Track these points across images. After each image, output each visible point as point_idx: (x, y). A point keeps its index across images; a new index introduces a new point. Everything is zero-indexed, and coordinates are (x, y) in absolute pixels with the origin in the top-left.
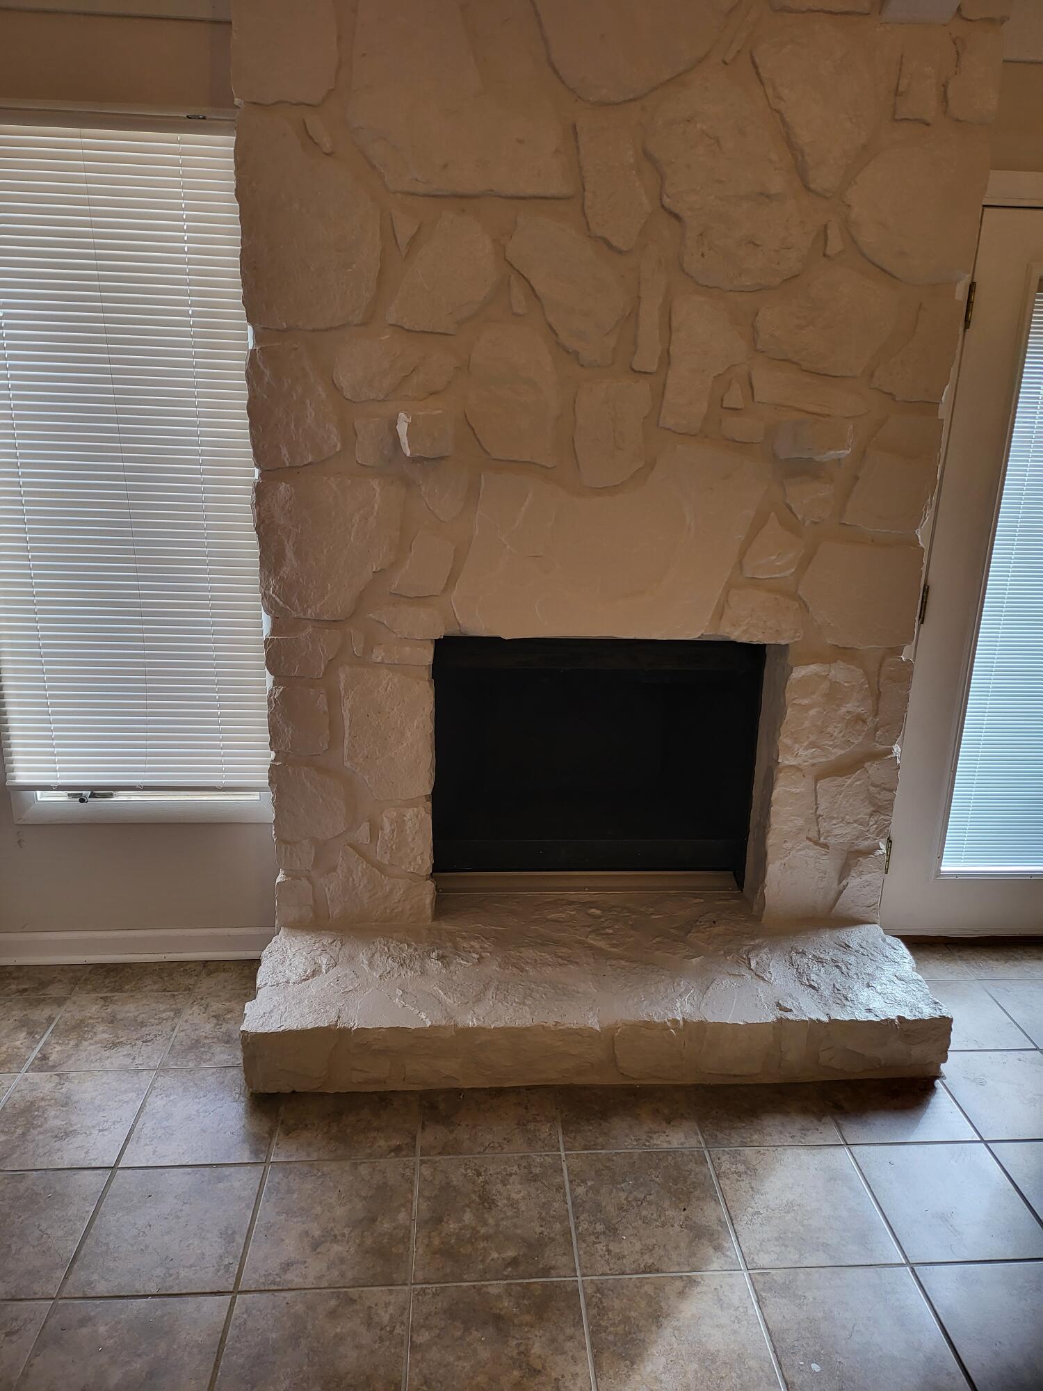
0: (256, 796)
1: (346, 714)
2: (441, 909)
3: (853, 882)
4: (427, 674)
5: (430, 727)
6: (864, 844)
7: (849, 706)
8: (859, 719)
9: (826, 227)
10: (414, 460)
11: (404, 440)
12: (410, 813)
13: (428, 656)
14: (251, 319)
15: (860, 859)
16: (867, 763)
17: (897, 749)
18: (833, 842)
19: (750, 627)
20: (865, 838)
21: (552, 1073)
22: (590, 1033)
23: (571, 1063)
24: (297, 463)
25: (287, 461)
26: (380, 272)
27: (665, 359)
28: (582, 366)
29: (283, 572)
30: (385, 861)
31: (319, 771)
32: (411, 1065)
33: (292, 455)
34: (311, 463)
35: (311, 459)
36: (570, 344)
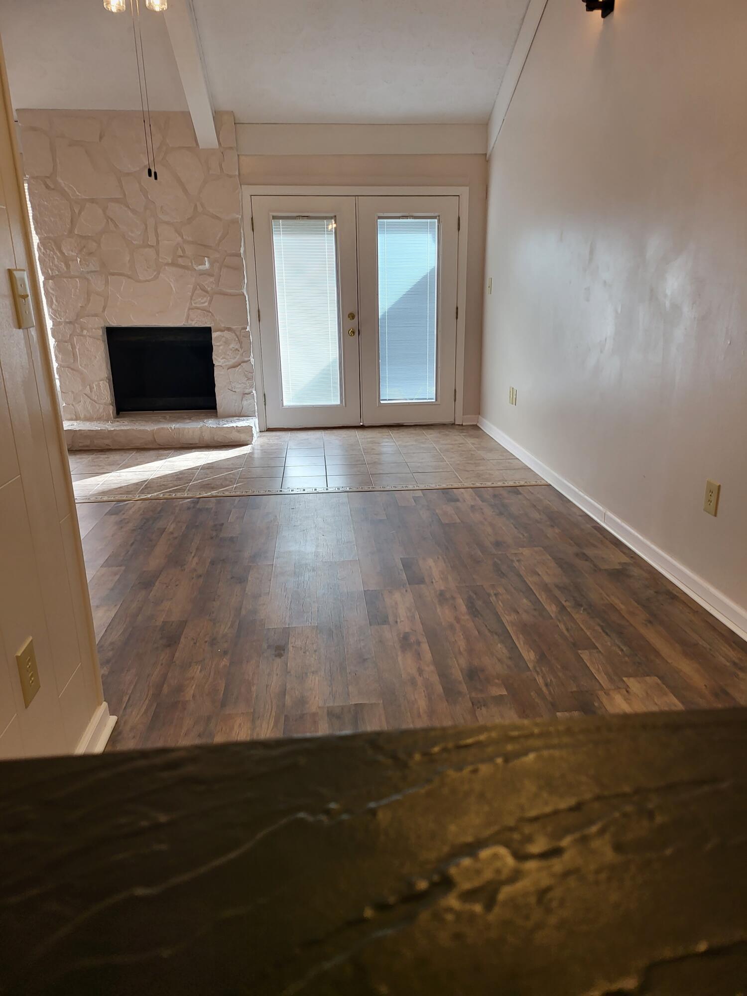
1: (78, 351)
2: (115, 417)
3: (245, 403)
4: (101, 338)
5: (104, 355)
6: (247, 391)
7: (233, 346)
8: (237, 349)
9: (196, 205)
12: (102, 383)
13: (100, 332)
14: (36, 234)
15: (246, 395)
16: (242, 364)
17: (252, 360)
18: (237, 390)
19: (197, 321)
20: (247, 389)
21: (137, 444)
22: (147, 432)
23: (142, 441)
24: (54, 275)
25: (51, 274)
26: (71, 220)
27: (158, 242)
28: (134, 245)
29: (53, 307)
30: (96, 399)
31: (73, 369)
32: (96, 442)
33: (52, 272)
34: (58, 275)
35: (58, 273)
36: (129, 239)
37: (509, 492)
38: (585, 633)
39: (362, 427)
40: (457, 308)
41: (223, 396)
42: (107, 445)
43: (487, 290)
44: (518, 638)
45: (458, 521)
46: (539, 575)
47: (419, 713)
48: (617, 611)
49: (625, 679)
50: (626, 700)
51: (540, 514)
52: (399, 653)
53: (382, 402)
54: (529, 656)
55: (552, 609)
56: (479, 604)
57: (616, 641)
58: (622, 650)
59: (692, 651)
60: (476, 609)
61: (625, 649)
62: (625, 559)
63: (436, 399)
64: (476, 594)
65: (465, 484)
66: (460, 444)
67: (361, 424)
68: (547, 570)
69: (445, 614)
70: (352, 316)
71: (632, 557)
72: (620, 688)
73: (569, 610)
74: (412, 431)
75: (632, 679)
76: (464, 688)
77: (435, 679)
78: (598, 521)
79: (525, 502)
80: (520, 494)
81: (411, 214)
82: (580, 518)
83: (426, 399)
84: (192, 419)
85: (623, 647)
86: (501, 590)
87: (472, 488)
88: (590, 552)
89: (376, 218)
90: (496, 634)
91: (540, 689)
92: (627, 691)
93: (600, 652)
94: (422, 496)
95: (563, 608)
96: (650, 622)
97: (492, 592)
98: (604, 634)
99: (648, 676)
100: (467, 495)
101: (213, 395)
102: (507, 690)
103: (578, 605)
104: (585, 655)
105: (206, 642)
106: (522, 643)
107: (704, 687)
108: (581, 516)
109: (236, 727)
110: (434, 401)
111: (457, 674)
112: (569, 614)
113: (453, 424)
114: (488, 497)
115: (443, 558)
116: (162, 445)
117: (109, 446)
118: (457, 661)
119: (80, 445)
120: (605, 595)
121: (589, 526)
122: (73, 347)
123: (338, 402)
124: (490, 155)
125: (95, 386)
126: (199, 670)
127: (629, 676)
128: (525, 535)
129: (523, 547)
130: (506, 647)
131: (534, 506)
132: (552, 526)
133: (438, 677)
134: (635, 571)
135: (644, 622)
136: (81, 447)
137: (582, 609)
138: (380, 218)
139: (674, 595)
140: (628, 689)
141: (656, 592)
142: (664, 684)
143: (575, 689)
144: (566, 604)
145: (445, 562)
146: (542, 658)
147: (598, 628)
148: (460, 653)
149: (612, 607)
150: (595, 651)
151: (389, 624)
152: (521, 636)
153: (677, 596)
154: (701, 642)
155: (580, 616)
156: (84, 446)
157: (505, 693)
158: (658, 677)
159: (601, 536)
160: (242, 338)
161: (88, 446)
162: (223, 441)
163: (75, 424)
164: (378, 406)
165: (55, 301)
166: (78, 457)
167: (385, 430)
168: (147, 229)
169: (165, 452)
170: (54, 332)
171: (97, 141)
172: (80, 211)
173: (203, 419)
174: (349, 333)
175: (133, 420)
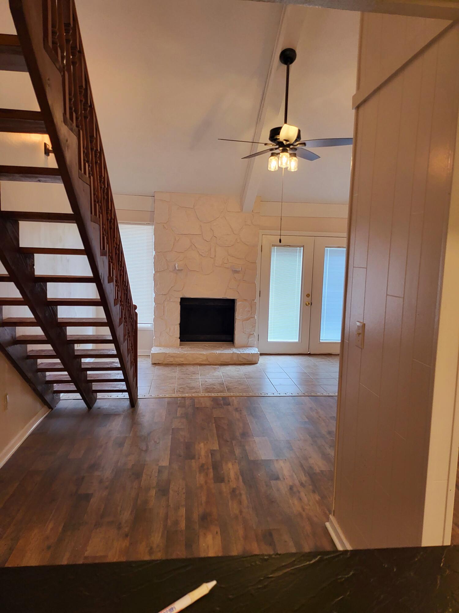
0: (149, 325)
1: (166, 310)
2: (180, 345)
3: (250, 339)
4: (179, 303)
5: (180, 312)
6: (252, 333)
7: (247, 309)
8: (249, 311)
9: (237, 239)
10: (178, 270)
11: (177, 267)
12: (176, 327)
13: (179, 301)
14: (155, 250)
15: (251, 336)
16: (251, 319)
17: (256, 317)
18: (246, 333)
19: (229, 296)
20: (252, 332)
21: (198, 361)
22: (204, 355)
23: (201, 360)
24: (160, 270)
25: (159, 270)
26: (174, 244)
27: (215, 256)
28: (203, 257)
29: (157, 287)
30: (172, 335)
31: (162, 319)
32: (176, 359)
33: (160, 269)
34: (162, 271)
35: (162, 270)
36: (201, 254)
39: (309, 355)
41: (239, 334)
42: (182, 361)
53: (321, 341)
67: (309, 353)
70: (308, 296)
81: (342, 246)
84: (222, 347)
89: (325, 247)
116: (210, 362)
119: (168, 361)
122: (164, 307)
123: (298, 341)
125: (172, 328)
136: (168, 362)
138: (326, 247)
156: (170, 362)
160: (252, 305)
161: (172, 362)
162: (243, 361)
163: (162, 349)
164: (319, 343)
165: (158, 284)
166: (170, 368)
167: (323, 357)
168: (210, 249)
169: (215, 366)
170: (155, 300)
171: (192, 207)
172: (178, 240)
173: (228, 348)
174: (306, 304)
175: (191, 348)
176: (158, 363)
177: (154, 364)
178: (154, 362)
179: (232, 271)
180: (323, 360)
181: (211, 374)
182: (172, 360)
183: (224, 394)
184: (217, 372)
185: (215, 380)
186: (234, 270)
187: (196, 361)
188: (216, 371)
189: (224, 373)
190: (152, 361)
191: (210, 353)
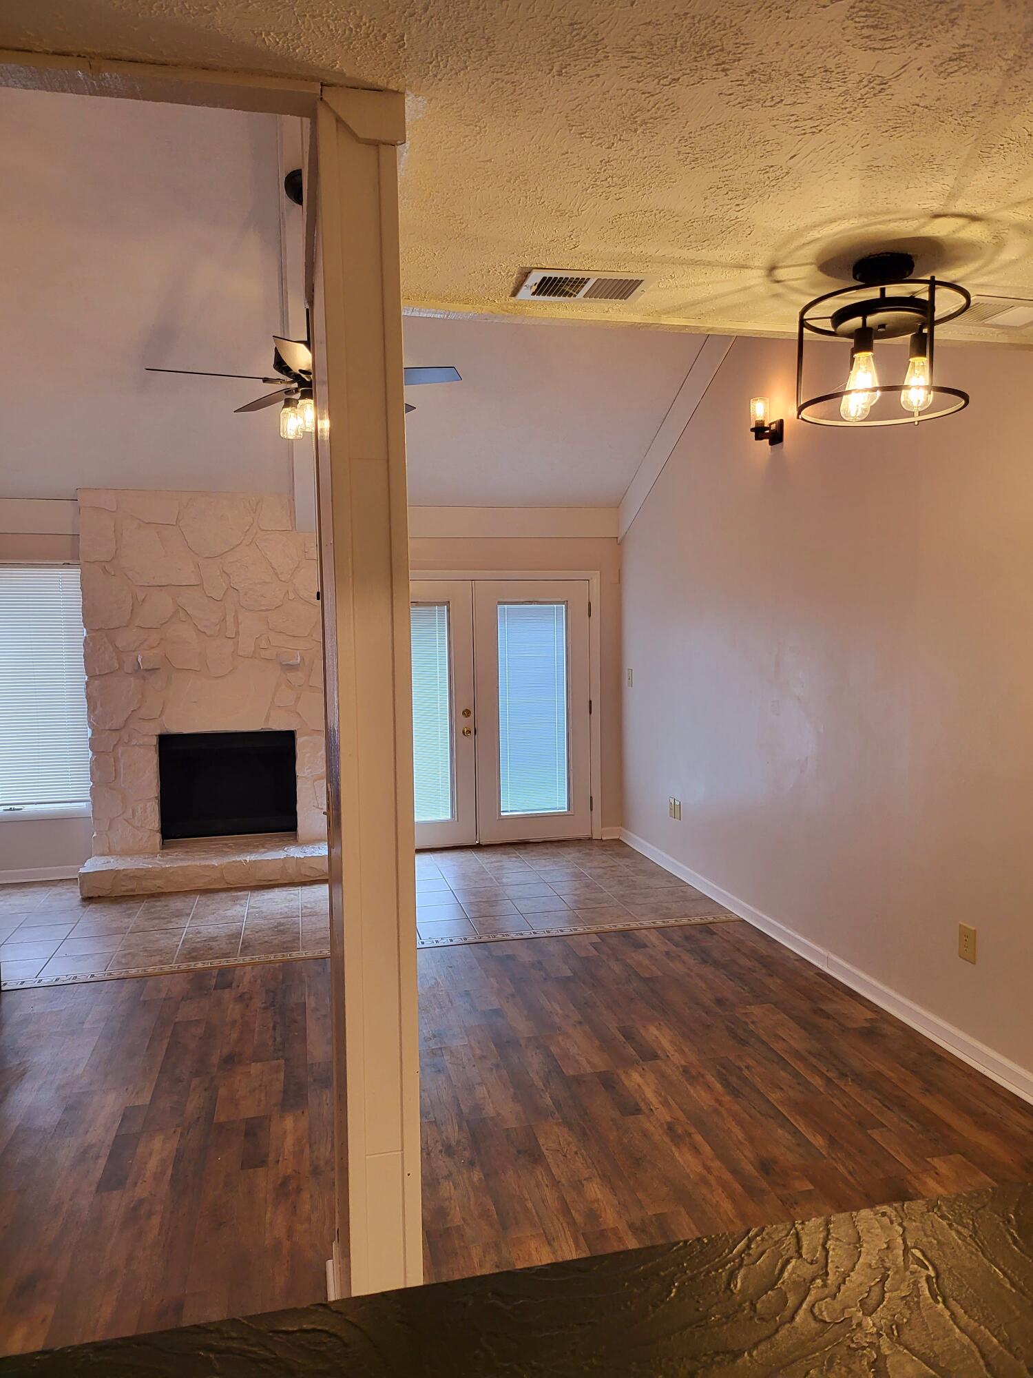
0: (84, 804)
1: (122, 765)
2: (162, 848)
4: (155, 749)
5: (157, 770)
9: (288, 591)
10: (144, 670)
11: (140, 664)
12: (148, 804)
13: (156, 742)
14: (85, 626)
18: (323, 807)
19: (277, 724)
21: (200, 884)
22: (213, 867)
23: (207, 879)
24: (102, 673)
25: (98, 674)
26: (132, 610)
27: (237, 633)
28: (208, 636)
29: (97, 712)
30: (139, 825)
31: (111, 789)
32: (144, 884)
33: (100, 671)
34: (107, 674)
35: (107, 672)
36: (202, 630)
37: (701, 931)
38: (865, 1109)
39: (478, 847)
40: (590, 702)
41: (306, 812)
42: (159, 887)
43: (626, 682)
44: (796, 1120)
45: (660, 974)
46: (784, 1040)
47: (730, 1218)
48: (888, 1079)
49: (928, 1159)
50: (938, 1183)
51: (750, 961)
52: (673, 1149)
53: (502, 814)
54: (818, 1141)
55: (817, 1082)
56: (733, 1080)
57: (902, 1117)
58: (912, 1126)
59: (983, 1122)
60: (733, 1086)
61: (914, 1125)
62: (870, 1015)
63: (569, 809)
64: (724, 1068)
65: (644, 923)
66: (612, 867)
67: (477, 842)
68: (790, 1033)
69: (701, 1097)
70: (467, 713)
71: (876, 1011)
72: (927, 1170)
73: (836, 1081)
74: (541, 849)
75: (935, 1160)
76: (764, 1184)
77: (728, 1176)
78: (820, 966)
79: (724, 944)
80: (714, 933)
81: (536, 600)
82: (796, 963)
83: (555, 809)
84: (266, 846)
85: (912, 1123)
86: (751, 1062)
87: (654, 928)
88: (828, 1007)
89: (496, 603)
90: (770, 1116)
91: (846, 1179)
92: (937, 1173)
93: (891, 1131)
94: (600, 941)
95: (829, 1080)
96: (928, 1090)
97: (742, 1065)
98: (884, 1108)
99: (951, 1154)
100: (653, 938)
101: (294, 814)
102: (813, 1185)
103: (843, 1075)
104: (875, 1134)
105: (441, 1151)
106: (803, 1126)
107: (1011, 1162)
108: (797, 960)
109: (534, 1252)
110: (566, 810)
111: (750, 1169)
112: (838, 1086)
113: (590, 839)
114: (680, 939)
115: (666, 1024)
116: (231, 885)
117: (162, 888)
118: (743, 1153)
119: (124, 889)
120: (868, 1062)
121: (811, 973)
122: (116, 759)
123: (449, 817)
124: (622, 540)
125: (139, 809)
126: (452, 1188)
127: (933, 1156)
128: (746, 988)
129: (750, 1004)
130: (787, 1131)
131: (739, 950)
132: (771, 976)
133: (729, 1174)
134: (887, 1029)
135: (921, 1091)
136: (124, 891)
137: (850, 1079)
138: (500, 603)
139: (941, 1057)
140: (937, 1171)
141: (919, 1054)
142: (970, 1161)
143: (882, 1176)
144: (829, 1074)
145: (671, 1030)
146: (832, 1141)
147: (876, 1102)
148: (742, 1143)
149: (879, 1074)
150: (884, 1129)
151: (644, 1113)
152: (798, 1117)
153: (944, 1058)
154: (989, 1111)
155: (850, 1088)
156: (127, 891)
157: (812, 1188)
158: (961, 1154)
159: (830, 986)
161: (133, 890)
162: (312, 875)
163: (112, 860)
164: (499, 819)
165: (99, 704)
166: (124, 906)
167: (509, 849)
168: (225, 618)
169: (240, 893)
170: (93, 744)
171: (175, 524)
172: (144, 600)
173: (278, 846)
174: (463, 732)
175: (187, 852)
176: (97, 895)
177: (88, 900)
178: (86, 895)
179: (281, 664)
180: (505, 857)
181: (221, 912)
182: (132, 885)
183: (227, 961)
184: (238, 906)
185: (224, 927)
186: (284, 663)
187: (195, 884)
188: (236, 904)
189: (253, 907)
190: (81, 892)
191: (229, 862)
